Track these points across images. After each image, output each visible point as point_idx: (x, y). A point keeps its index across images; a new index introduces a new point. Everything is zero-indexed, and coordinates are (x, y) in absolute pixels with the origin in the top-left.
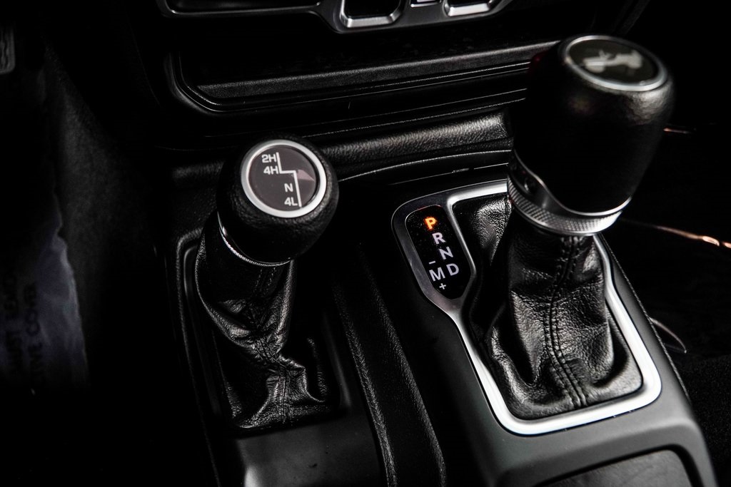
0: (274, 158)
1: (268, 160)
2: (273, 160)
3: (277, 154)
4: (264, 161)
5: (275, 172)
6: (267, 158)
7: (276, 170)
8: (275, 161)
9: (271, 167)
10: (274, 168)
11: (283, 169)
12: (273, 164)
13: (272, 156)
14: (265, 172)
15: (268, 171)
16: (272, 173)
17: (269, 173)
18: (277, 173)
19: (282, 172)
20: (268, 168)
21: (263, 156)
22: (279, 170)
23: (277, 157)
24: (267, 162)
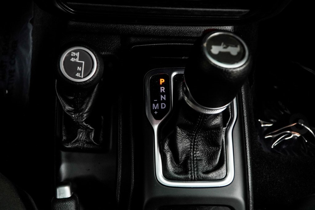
0: (77, 54)
1: (74, 55)
2: (76, 55)
3: (78, 53)
4: (72, 55)
5: (75, 61)
6: (73, 54)
7: (76, 60)
8: (77, 56)
9: (74, 58)
10: (75, 59)
11: (79, 60)
12: (76, 57)
13: (76, 53)
14: (71, 60)
15: (73, 60)
16: (74, 61)
17: (73, 61)
18: (76, 61)
19: (78, 61)
20: (73, 58)
21: (72, 53)
22: (77, 60)
23: (78, 54)
24: (73, 56)
